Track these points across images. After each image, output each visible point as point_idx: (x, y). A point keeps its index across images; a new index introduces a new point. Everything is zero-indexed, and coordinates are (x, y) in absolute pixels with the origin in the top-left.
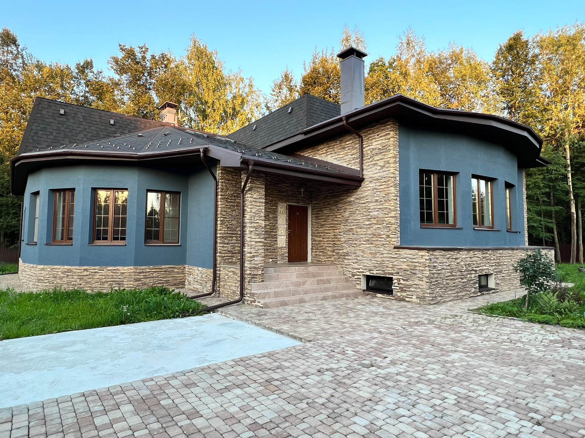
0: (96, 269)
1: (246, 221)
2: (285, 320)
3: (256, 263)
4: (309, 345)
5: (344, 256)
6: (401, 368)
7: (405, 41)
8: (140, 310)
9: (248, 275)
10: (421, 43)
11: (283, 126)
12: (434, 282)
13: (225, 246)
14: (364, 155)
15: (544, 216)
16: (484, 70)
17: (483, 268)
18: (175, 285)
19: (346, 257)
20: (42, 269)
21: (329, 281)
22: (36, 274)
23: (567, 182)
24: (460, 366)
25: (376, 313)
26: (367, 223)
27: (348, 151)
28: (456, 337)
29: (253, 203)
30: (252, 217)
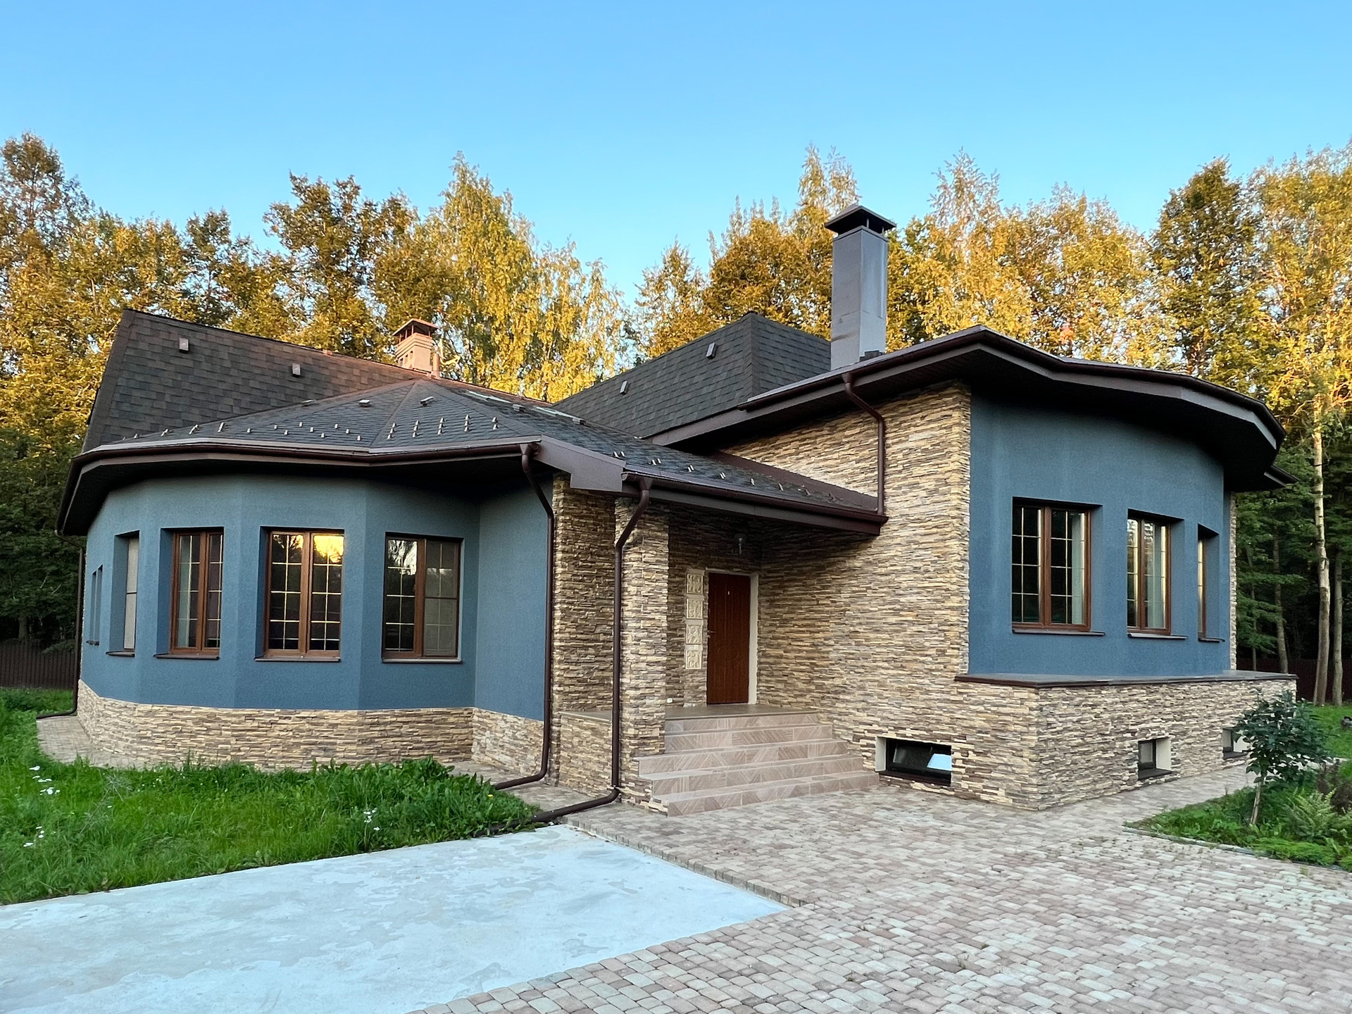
0: (273, 715)
1: (626, 614)
2: (727, 847)
3: (648, 710)
4: (805, 912)
5: (836, 692)
6: (1028, 973)
7: (951, 180)
8: (396, 820)
9: (630, 738)
10: (990, 188)
11: (693, 388)
12: (1047, 759)
13: (571, 668)
14: (887, 463)
15: (1256, 594)
16: (1134, 252)
17: (1148, 726)
18: (449, 752)
19: (841, 697)
20: (150, 714)
21: (804, 752)
22: (133, 723)
23: (1314, 518)
24: (1154, 969)
25: (923, 831)
26: (893, 619)
27: (849, 452)
28: (1121, 895)
29: (644, 573)
30: (640, 607)
